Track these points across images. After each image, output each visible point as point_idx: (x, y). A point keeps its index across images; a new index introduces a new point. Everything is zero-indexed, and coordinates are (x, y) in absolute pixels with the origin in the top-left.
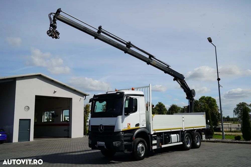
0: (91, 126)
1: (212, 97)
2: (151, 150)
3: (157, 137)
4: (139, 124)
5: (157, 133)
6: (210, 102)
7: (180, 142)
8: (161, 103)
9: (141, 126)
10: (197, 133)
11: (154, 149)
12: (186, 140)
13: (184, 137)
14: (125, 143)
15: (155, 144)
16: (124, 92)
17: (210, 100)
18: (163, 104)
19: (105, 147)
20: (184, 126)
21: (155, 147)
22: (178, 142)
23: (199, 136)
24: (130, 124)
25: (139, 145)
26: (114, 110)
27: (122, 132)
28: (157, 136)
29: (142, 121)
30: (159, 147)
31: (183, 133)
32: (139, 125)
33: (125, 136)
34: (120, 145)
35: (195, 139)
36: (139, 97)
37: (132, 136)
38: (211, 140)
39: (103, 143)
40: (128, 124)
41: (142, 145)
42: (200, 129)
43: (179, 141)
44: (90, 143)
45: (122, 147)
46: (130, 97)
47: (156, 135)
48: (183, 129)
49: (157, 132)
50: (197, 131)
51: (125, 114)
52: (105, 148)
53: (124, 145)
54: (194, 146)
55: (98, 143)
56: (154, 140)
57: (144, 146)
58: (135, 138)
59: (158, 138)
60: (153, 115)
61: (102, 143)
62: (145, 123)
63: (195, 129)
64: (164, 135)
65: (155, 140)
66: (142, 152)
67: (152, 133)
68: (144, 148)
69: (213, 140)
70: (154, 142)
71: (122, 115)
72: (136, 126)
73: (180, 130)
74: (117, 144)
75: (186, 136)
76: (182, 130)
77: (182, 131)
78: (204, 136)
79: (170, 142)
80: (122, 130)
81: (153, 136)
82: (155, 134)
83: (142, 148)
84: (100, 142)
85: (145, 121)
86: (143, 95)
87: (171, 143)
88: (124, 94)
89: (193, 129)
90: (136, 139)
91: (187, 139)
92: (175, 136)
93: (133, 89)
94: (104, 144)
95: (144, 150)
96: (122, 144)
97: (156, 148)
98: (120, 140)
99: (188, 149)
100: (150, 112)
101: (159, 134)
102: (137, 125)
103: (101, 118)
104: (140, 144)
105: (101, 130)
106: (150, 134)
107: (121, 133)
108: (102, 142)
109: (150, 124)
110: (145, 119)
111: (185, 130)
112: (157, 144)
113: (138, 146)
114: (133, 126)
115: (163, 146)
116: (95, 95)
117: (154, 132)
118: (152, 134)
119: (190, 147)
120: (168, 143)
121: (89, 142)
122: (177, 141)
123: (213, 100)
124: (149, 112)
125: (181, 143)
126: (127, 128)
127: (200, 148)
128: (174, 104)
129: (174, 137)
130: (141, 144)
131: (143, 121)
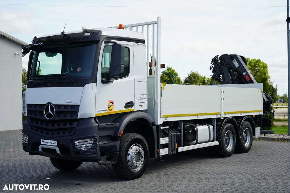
0: (28, 105)
1: (262, 61)
2: (156, 157)
3: (170, 131)
4: (132, 102)
5: (171, 122)
6: (258, 69)
7: (213, 141)
8: (171, 69)
9: (136, 108)
10: (247, 123)
11: (162, 155)
12: (225, 137)
13: (222, 132)
14: (102, 143)
15: (165, 146)
16: (101, 32)
17: (258, 65)
18: (174, 70)
19: (58, 151)
20: (223, 108)
21: (164, 152)
22: (209, 141)
23: (249, 128)
24: (112, 103)
25: (132, 148)
26: (79, 70)
27: (95, 118)
28: (171, 128)
29: (139, 96)
30: (172, 150)
31: (220, 123)
32: (133, 105)
33: (100, 129)
34: (90, 147)
35: (241, 135)
36: (135, 43)
37: (117, 129)
38: (268, 135)
39: (53, 142)
40: (108, 101)
41: (137, 147)
42: (252, 116)
43: (212, 139)
44: (27, 142)
45: (96, 151)
46: (115, 43)
47: (168, 127)
48: (221, 115)
49: (169, 120)
50: (246, 120)
51: (103, 79)
52: (58, 154)
53: (100, 147)
54: (239, 149)
55: (43, 142)
56: (163, 137)
57: (141, 151)
58: (124, 133)
59: (172, 133)
60: (163, 85)
61: (51, 143)
62: (146, 100)
63: (243, 115)
64: (184, 127)
65: (166, 137)
66: (137, 162)
67: (160, 122)
68: (143, 154)
69: (271, 137)
70: (164, 141)
71: (96, 82)
72: (125, 108)
73: (215, 117)
74: (84, 146)
75: (227, 129)
76: (219, 117)
77: (218, 119)
78: (258, 130)
79: (195, 141)
80: (96, 114)
81: (162, 128)
82: (165, 124)
83: (139, 153)
84: (46, 141)
85: (147, 96)
86: (143, 42)
87: (197, 143)
88: (100, 36)
89: (238, 115)
90: (126, 134)
91: (228, 134)
92: (205, 130)
93: (121, 27)
94: (56, 145)
95: (143, 159)
96: (94, 145)
97: (167, 153)
98: (90, 137)
99: (227, 155)
100: (157, 77)
101: (174, 125)
102: (129, 105)
103: (50, 88)
104: (135, 147)
105: (49, 115)
106: (155, 124)
107: (93, 120)
108: (50, 141)
109: (155, 102)
110: (146, 92)
111: (225, 118)
112: (170, 146)
113: (131, 151)
114: (119, 108)
115: (181, 149)
116: (35, 38)
117: (164, 120)
118: (158, 124)
119: (232, 150)
120: (190, 143)
121: (24, 139)
122: (208, 139)
123: (263, 65)
124: (154, 77)
125: (216, 143)
126: (107, 112)
127: (249, 152)
128: (195, 72)
129: (203, 131)
130: (135, 145)
131: (141, 96)
